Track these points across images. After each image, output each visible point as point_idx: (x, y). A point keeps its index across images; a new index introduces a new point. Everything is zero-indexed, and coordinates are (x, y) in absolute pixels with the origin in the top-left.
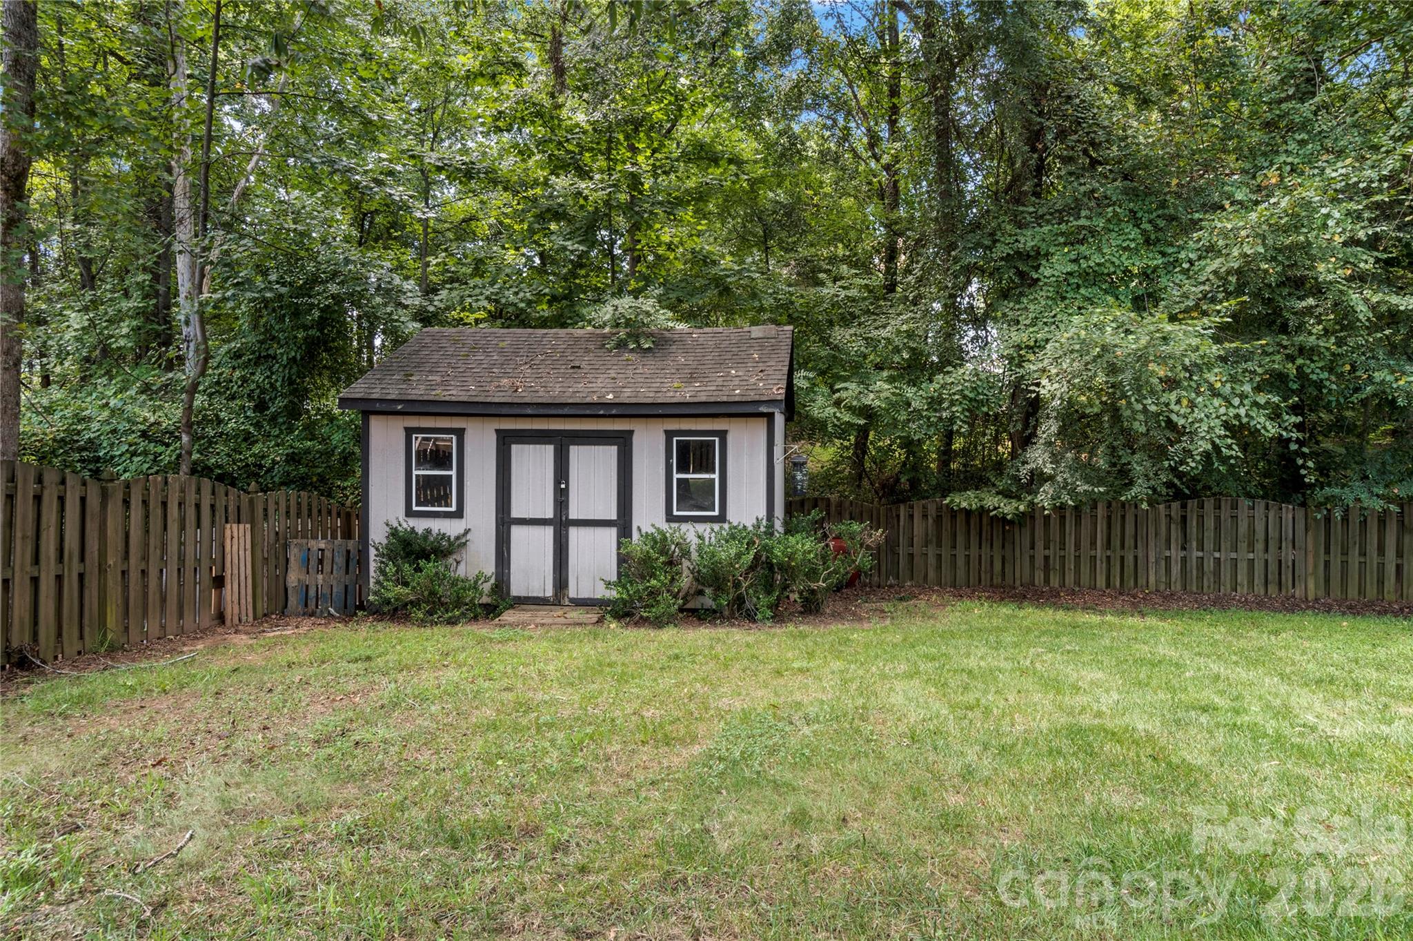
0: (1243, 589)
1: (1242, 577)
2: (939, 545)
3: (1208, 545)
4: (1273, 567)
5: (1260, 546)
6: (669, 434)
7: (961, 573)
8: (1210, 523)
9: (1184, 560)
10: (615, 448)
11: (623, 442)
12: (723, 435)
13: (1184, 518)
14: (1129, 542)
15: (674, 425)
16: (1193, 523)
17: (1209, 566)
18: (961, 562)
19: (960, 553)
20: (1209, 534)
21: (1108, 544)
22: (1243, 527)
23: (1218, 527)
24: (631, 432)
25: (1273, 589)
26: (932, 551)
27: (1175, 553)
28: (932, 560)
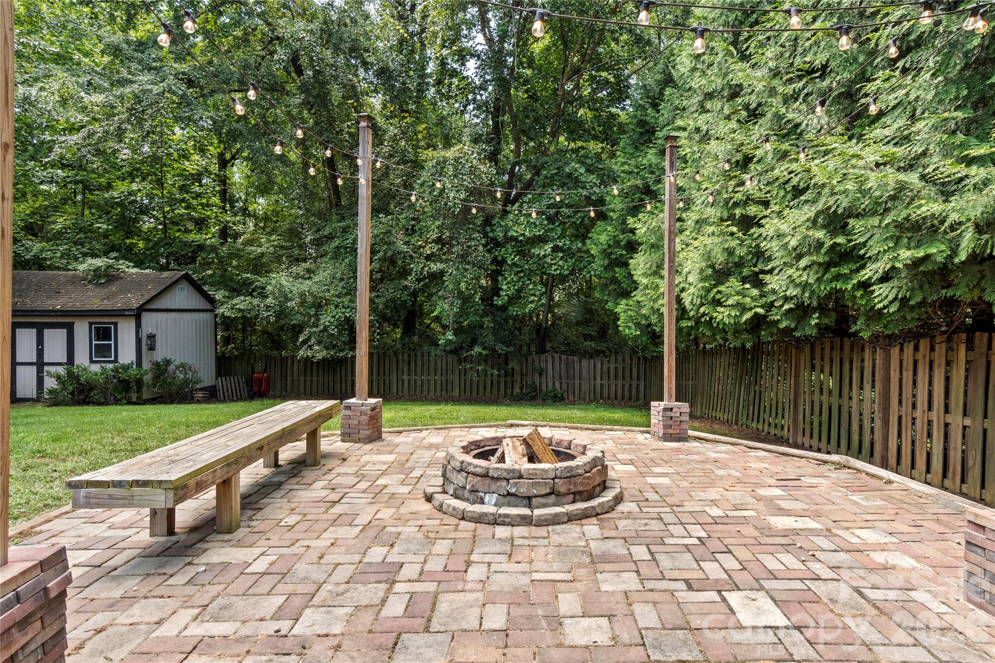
0: (432, 394)
1: (432, 388)
2: (305, 375)
3: (419, 373)
4: (444, 383)
5: (439, 373)
6: (91, 324)
7: (315, 389)
8: (419, 363)
9: (409, 380)
10: (65, 330)
11: (70, 328)
12: (116, 324)
13: (409, 361)
14: (387, 372)
15: (93, 320)
16: (413, 363)
17: (419, 383)
18: (315, 383)
19: (315, 379)
20: (419, 368)
21: (378, 374)
22: (432, 366)
23: (423, 366)
24: (73, 323)
25: (444, 393)
26: (302, 378)
27: (405, 377)
28: (302, 383)
